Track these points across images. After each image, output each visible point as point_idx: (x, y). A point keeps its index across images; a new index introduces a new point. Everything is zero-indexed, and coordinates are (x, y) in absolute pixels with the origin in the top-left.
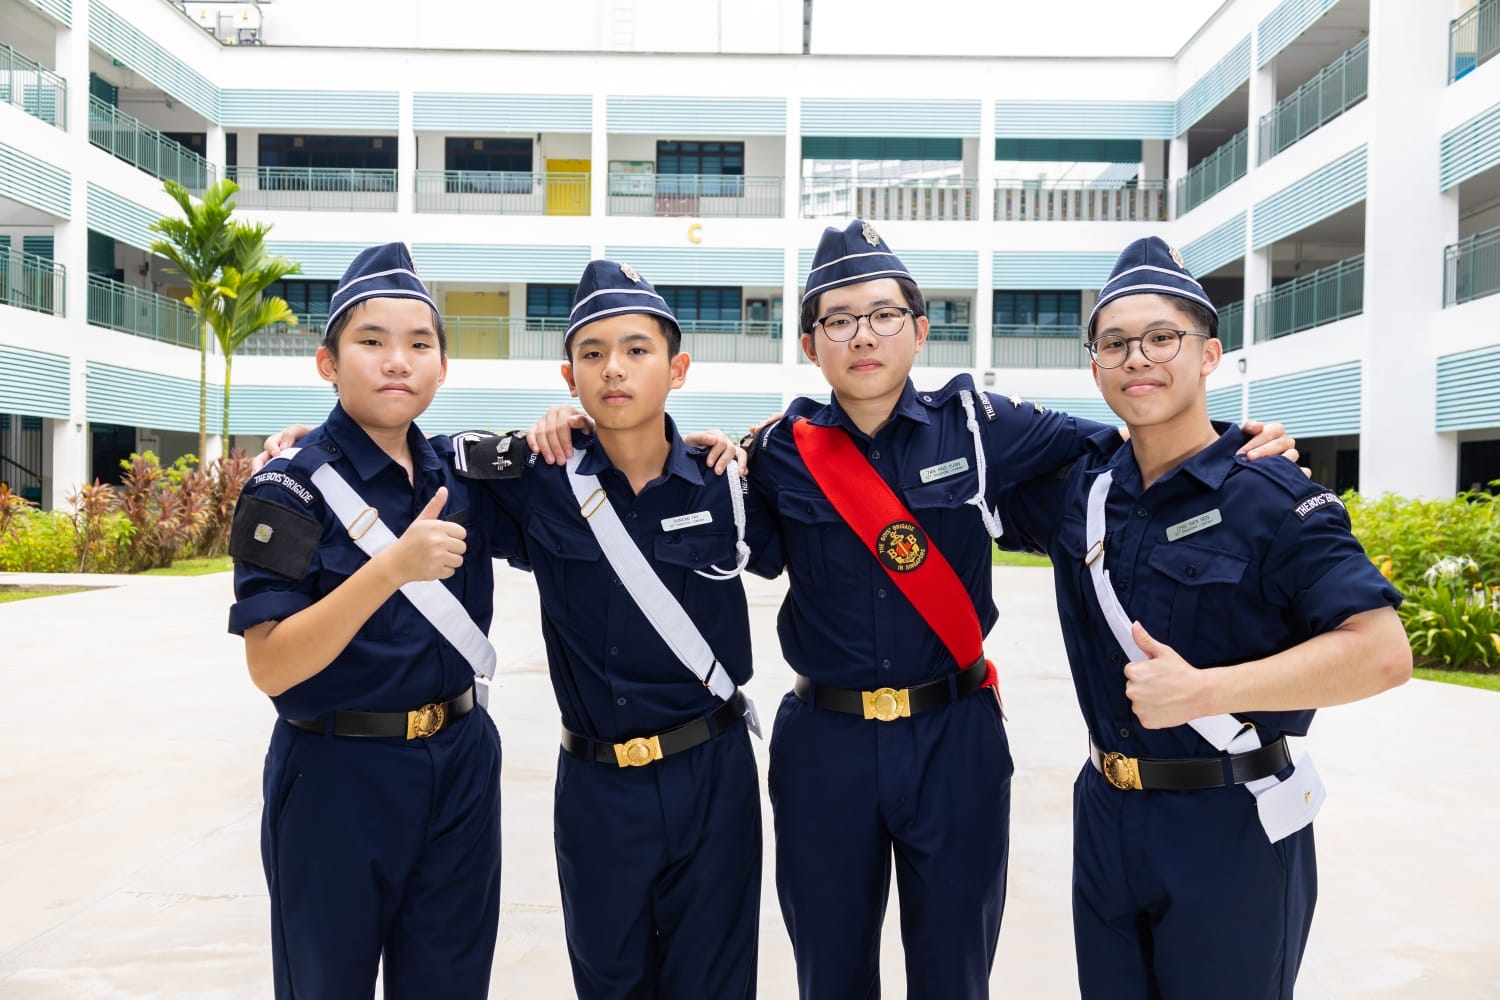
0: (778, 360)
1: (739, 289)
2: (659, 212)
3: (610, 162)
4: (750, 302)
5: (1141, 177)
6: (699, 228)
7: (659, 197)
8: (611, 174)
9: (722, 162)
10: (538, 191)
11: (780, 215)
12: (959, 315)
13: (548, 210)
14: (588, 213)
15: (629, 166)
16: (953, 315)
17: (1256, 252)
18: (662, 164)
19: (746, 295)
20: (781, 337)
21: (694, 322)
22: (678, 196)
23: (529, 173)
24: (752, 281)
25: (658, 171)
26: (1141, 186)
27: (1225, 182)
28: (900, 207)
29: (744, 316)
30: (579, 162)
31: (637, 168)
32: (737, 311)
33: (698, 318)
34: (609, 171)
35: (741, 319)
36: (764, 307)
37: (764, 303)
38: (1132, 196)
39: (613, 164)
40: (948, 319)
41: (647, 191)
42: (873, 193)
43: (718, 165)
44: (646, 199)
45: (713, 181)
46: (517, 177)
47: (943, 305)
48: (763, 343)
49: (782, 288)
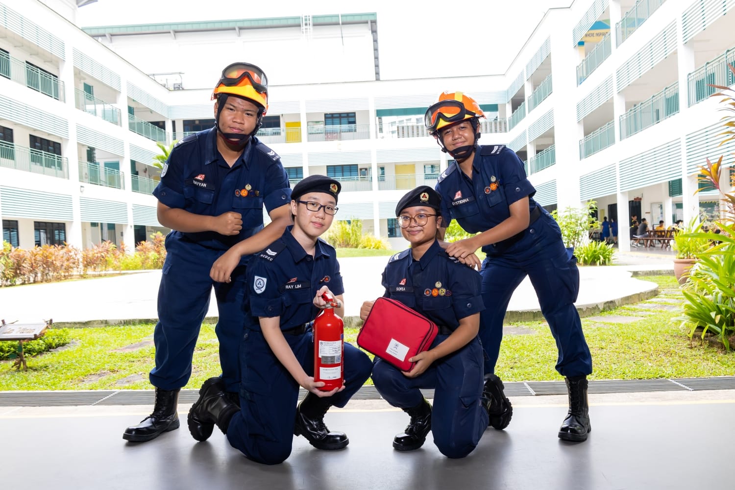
0: (371, 189)
1: (357, 165)
2: (327, 139)
3: (308, 122)
4: (361, 169)
5: (498, 117)
6: (340, 144)
7: (326, 133)
8: (309, 127)
9: (348, 120)
10: (283, 134)
11: (369, 137)
12: (436, 169)
13: (287, 140)
14: (301, 142)
15: (315, 123)
16: (434, 170)
17: (529, 143)
18: (326, 122)
19: (359, 167)
20: (372, 181)
21: (341, 178)
22: (333, 132)
23: (279, 128)
24: (361, 163)
25: (325, 125)
26: (499, 120)
27: (521, 119)
28: (413, 132)
29: (359, 175)
30: (297, 123)
31: (317, 124)
32: (356, 173)
33: (343, 176)
34: (308, 125)
35: (358, 176)
36: (365, 171)
37: (366, 169)
38: (496, 123)
39: (309, 123)
40: (432, 171)
41: (322, 132)
42: (403, 128)
43: (347, 121)
44: (321, 134)
45: (345, 127)
46: (275, 129)
47: (430, 166)
48: (365, 183)
49: (371, 164)
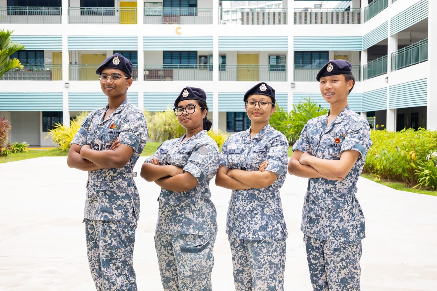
0: (211, 79)
1: (196, 52)
2: (165, 22)
3: (145, 3)
4: (200, 57)
5: (351, 7)
6: (179, 28)
7: (165, 16)
8: (145, 8)
9: (189, 2)
10: (117, 14)
11: (211, 23)
12: (282, 61)
13: (122, 21)
14: (136, 23)
15: (152, 4)
16: (279, 61)
17: (391, 36)
18: (165, 3)
19: (199, 54)
20: (212, 70)
21: (178, 65)
22: (171, 15)
23: (113, 7)
24: (201, 49)
25: (164, 7)
26: (351, 10)
27: (381, 10)
28: (258, 19)
29: (198, 62)
30: (133, 3)
31: (155, 5)
32: (196, 60)
33: (180, 64)
34: (144, 6)
35: (197, 64)
36: (206, 59)
37: (206, 57)
38: (348, 14)
39: (146, 3)
40: (278, 63)
41: (160, 14)
42: (248, 14)
43: (187, 3)
44: (159, 17)
45: (185, 10)
46: (109, 8)
47: (275, 57)
48: (206, 72)
49: (212, 51)
